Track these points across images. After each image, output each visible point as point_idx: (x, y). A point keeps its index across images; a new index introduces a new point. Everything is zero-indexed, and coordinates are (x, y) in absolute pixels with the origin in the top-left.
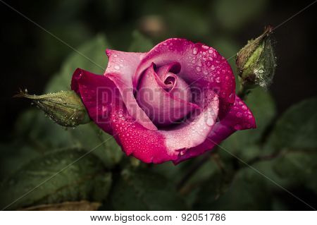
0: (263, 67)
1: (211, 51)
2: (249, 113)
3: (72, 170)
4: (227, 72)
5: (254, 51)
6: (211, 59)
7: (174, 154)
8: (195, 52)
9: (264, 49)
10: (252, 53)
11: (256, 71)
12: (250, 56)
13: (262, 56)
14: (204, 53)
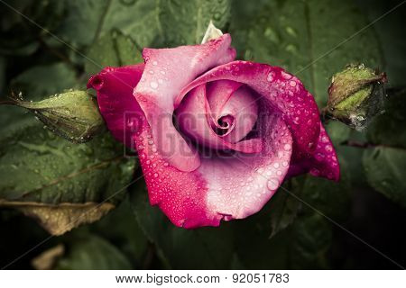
0: (364, 114)
1: (293, 84)
2: (334, 158)
3: (81, 150)
4: (310, 115)
5: (356, 92)
6: (291, 93)
7: (215, 219)
8: (270, 79)
9: (371, 95)
10: (352, 93)
11: (353, 117)
12: (348, 96)
13: (366, 101)
14: (283, 84)
